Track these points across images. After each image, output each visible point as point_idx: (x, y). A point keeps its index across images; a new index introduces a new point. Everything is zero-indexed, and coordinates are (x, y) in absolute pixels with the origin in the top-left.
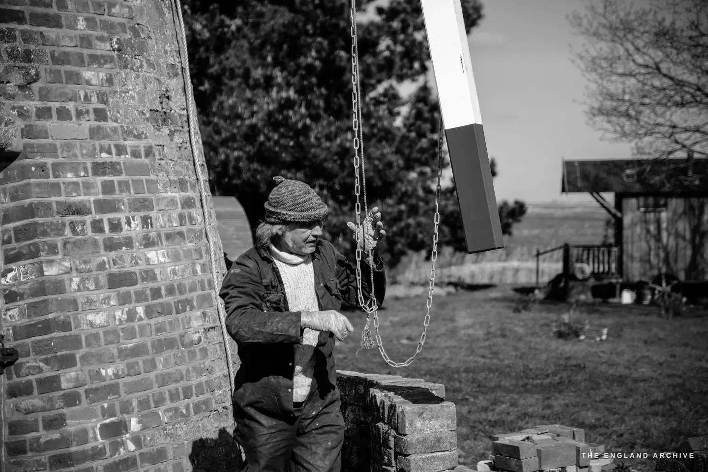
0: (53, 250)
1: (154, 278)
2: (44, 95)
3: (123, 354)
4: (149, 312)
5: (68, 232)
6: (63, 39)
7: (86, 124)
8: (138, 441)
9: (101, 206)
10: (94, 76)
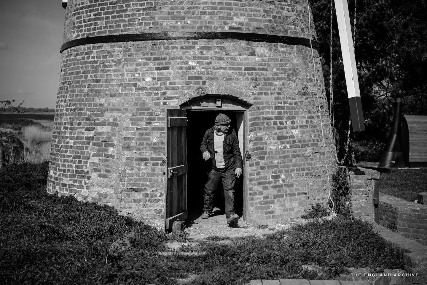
0: (260, 129)
1: (294, 137)
2: (260, 89)
3: (280, 157)
4: (291, 147)
5: (265, 125)
6: (268, 74)
7: (274, 96)
8: (283, 181)
9: (277, 118)
10: (278, 83)
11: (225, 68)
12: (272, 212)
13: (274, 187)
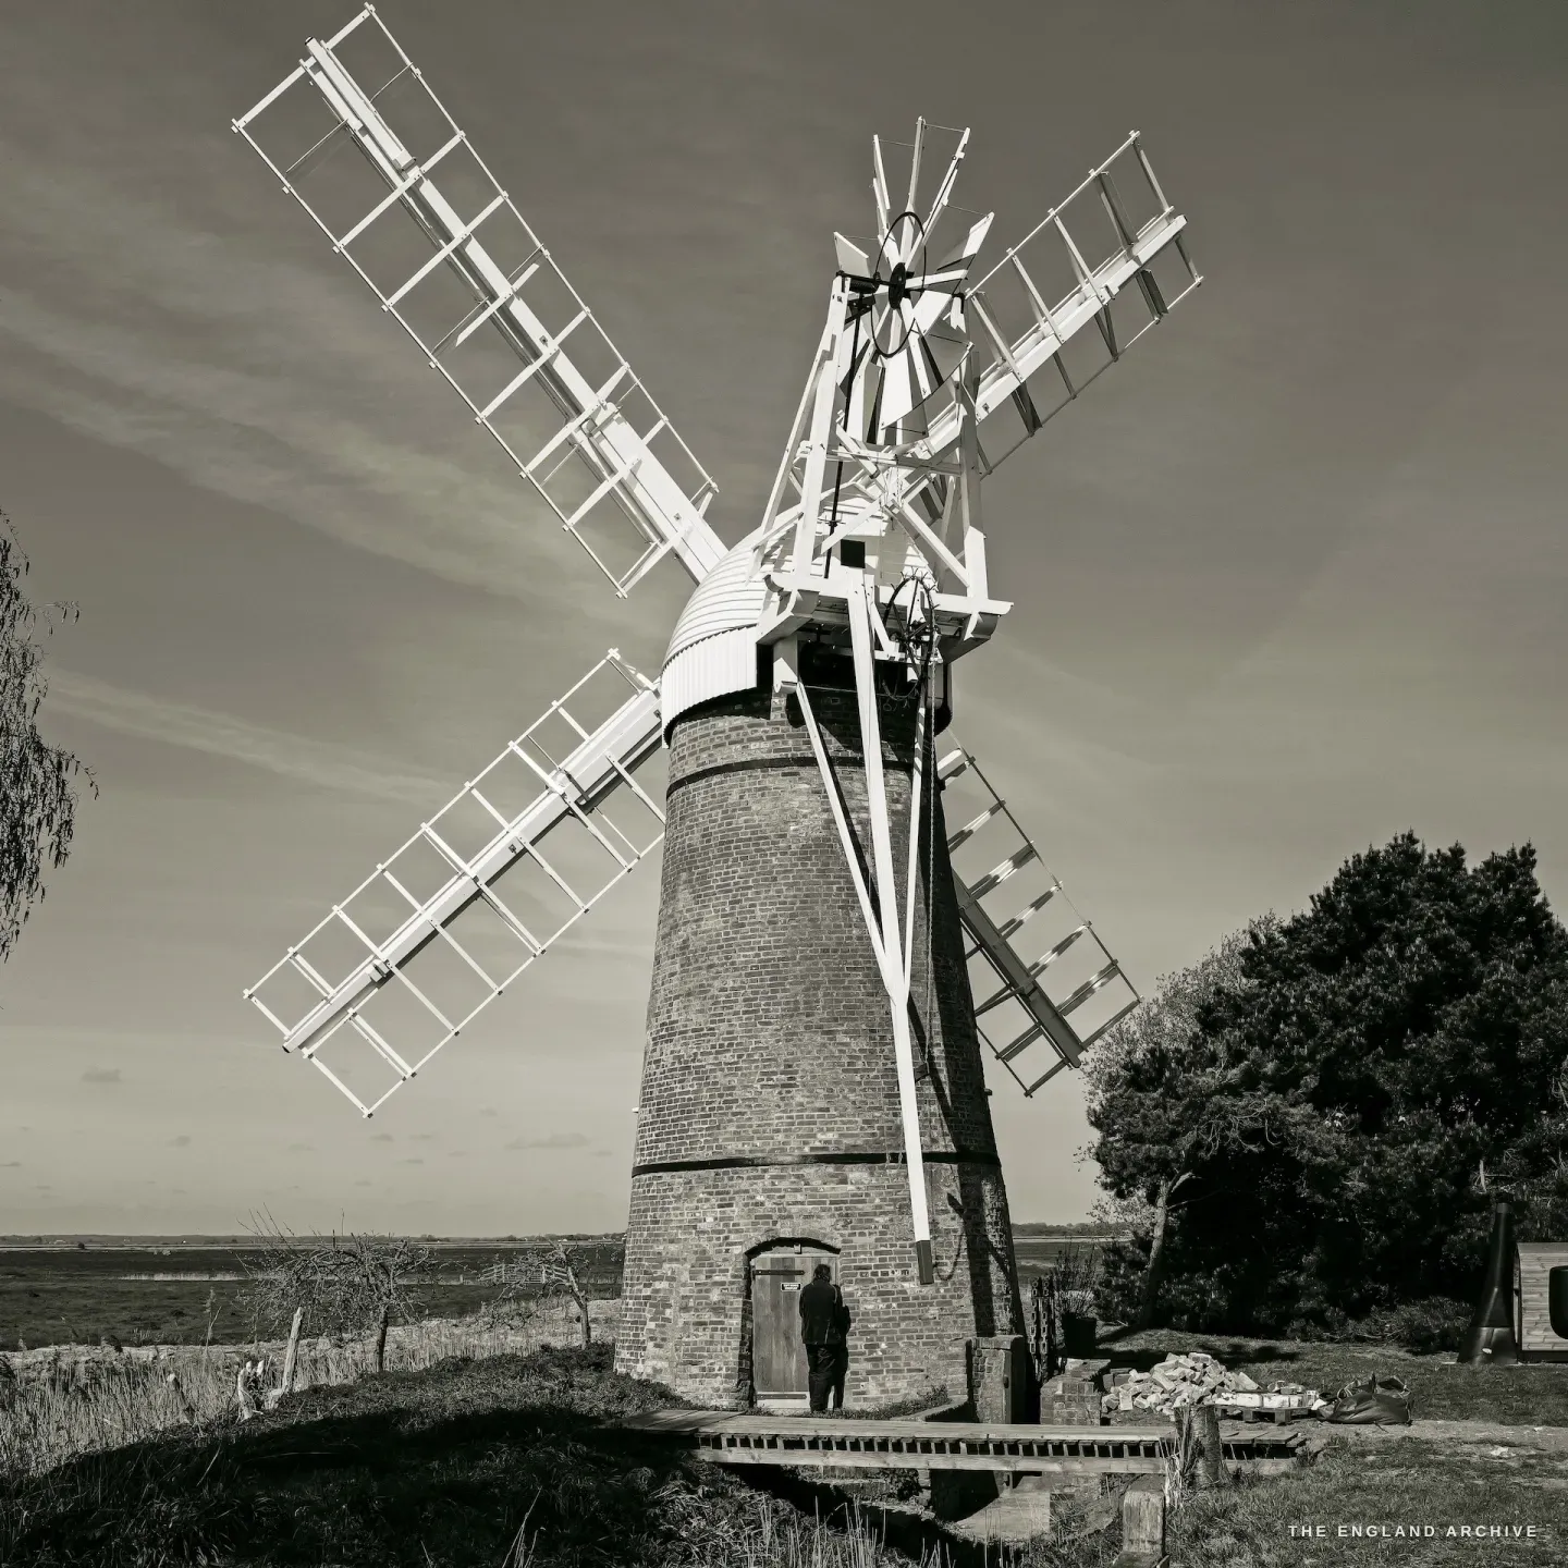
1: (906, 1293)
6: (867, 1208)
7: (874, 1237)
8: (884, 1352)
9: (877, 1267)
10: (881, 1220)
11: (802, 1203)
12: (863, 1393)
13: (867, 1360)
